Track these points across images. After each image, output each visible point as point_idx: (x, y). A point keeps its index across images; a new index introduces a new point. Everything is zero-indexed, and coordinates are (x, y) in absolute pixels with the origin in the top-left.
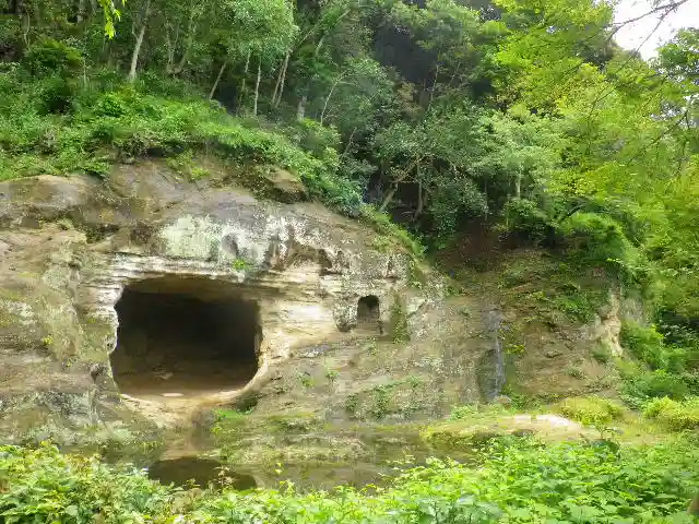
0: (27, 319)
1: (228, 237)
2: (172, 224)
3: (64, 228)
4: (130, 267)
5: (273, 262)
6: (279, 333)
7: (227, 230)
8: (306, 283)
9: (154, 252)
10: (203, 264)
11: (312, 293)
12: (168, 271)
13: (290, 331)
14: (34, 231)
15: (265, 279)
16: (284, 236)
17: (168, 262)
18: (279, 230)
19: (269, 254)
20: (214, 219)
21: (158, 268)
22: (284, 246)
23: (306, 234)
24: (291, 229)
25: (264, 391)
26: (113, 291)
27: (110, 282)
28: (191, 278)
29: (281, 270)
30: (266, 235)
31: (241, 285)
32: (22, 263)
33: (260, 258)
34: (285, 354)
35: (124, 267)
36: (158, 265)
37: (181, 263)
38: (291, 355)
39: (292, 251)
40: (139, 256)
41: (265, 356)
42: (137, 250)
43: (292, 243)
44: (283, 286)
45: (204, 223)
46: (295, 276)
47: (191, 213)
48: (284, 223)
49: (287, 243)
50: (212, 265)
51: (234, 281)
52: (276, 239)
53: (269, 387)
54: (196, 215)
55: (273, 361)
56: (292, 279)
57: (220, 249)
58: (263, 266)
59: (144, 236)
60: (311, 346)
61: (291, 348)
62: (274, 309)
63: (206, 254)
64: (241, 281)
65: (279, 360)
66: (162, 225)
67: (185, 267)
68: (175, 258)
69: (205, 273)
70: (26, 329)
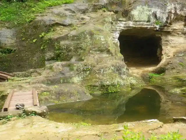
0: (103, 41)
1: (153, 13)
2: (135, 9)
3: (104, 11)
4: (122, 25)
5: (169, 21)
6: (169, 47)
7: (153, 10)
8: (179, 29)
9: (129, 19)
10: (145, 23)
11: (180, 33)
12: (134, 26)
13: (172, 47)
14: (96, 13)
15: (165, 28)
16: (173, 11)
17: (134, 23)
18: (172, 9)
19: (167, 18)
20: (149, 6)
21: (131, 25)
22: (173, 15)
23: (181, 10)
24: (175, 8)
25: (167, 68)
26: (117, 34)
27: (116, 31)
28: (141, 28)
29: (171, 24)
30: (167, 11)
31: (157, 31)
32: (96, 23)
33: (165, 20)
34: (171, 55)
35: (121, 25)
36: (131, 24)
37: (138, 23)
38: (174, 55)
39: (175, 17)
40: (125, 21)
41: (164, 56)
42: (124, 19)
43: (176, 14)
44: (171, 30)
45: (146, 8)
46: (176, 27)
47: (141, 4)
48: (173, 6)
49: (174, 14)
50: (148, 23)
51: (155, 29)
52: (170, 12)
53: (169, 66)
54: (143, 5)
55: (168, 57)
56: (175, 28)
57: (151, 17)
58: (165, 23)
59: (126, 14)
60: (180, 52)
61: (174, 53)
62: (167, 39)
63: (147, 20)
64: (158, 29)
65: (170, 57)
66: (132, 10)
67: (139, 25)
68: (136, 22)
69: (146, 26)
70: (103, 44)
